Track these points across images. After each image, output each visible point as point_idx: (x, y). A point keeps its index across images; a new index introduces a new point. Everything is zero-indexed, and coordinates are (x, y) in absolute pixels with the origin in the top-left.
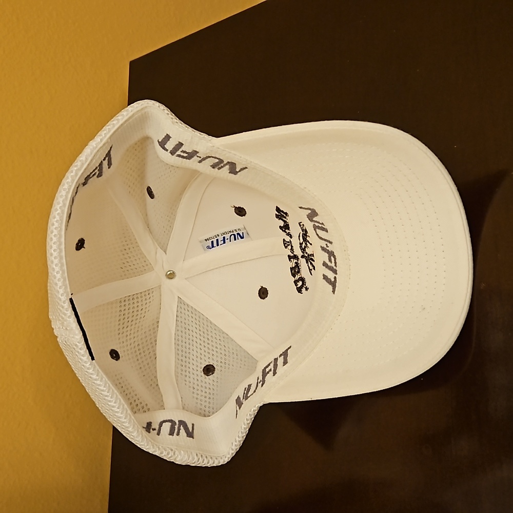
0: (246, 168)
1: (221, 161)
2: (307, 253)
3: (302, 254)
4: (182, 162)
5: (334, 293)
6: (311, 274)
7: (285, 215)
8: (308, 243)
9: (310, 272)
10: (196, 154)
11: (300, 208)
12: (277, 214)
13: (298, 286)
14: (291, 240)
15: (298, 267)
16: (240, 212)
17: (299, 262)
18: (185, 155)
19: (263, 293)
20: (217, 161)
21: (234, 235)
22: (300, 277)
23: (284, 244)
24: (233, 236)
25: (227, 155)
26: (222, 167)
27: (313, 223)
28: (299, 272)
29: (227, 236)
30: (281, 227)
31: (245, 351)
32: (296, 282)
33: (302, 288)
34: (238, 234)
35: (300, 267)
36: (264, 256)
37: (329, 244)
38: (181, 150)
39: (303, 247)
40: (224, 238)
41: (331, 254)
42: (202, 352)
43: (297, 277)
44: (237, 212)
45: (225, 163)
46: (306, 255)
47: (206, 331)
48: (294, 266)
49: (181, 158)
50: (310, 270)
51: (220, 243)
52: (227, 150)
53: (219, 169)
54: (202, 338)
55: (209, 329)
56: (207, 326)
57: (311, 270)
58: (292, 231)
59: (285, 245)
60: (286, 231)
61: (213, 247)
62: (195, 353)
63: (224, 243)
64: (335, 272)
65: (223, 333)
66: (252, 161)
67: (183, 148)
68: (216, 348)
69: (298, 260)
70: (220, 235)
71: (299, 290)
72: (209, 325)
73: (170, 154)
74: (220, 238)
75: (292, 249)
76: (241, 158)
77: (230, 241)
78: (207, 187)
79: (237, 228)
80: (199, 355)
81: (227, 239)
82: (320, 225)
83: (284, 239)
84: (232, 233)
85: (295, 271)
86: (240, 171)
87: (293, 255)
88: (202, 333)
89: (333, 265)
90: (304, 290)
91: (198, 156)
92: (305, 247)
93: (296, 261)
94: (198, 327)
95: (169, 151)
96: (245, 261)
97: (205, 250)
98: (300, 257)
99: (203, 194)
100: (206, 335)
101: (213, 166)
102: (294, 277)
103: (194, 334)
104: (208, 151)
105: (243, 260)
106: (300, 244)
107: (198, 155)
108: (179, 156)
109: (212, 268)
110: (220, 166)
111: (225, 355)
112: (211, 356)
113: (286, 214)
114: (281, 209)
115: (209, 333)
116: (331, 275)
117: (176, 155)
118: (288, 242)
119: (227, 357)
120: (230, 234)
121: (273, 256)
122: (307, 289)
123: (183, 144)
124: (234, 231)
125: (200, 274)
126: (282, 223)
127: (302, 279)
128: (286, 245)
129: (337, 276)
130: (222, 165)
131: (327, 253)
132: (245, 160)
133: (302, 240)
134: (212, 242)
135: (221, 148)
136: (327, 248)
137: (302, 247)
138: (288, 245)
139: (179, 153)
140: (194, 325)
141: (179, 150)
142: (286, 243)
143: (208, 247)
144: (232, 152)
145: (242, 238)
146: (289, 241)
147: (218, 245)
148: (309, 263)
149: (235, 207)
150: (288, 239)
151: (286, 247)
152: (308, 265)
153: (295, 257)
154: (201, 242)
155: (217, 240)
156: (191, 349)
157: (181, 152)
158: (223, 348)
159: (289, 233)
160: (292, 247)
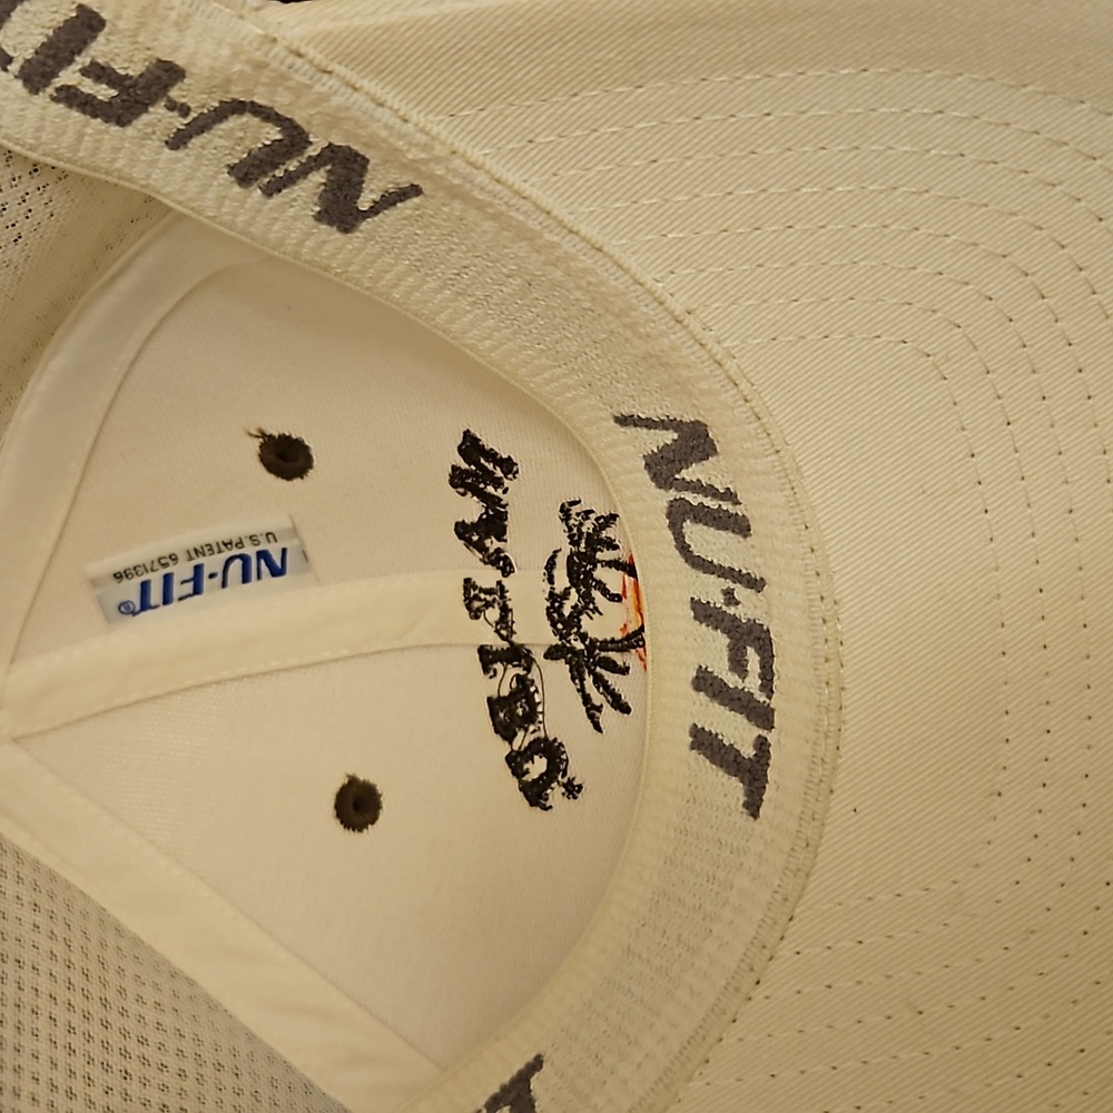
0: (415, 190)
1: (295, 138)
2: (583, 637)
3: (556, 641)
4: (80, 136)
5: (755, 815)
6: (597, 727)
7: (499, 473)
8: (596, 594)
9: (591, 717)
10: (166, 87)
11: (624, 421)
12: (464, 466)
13: (528, 778)
14: (505, 582)
15: (530, 698)
16: (286, 457)
17: (534, 675)
18: (104, 92)
19: (357, 805)
20: (273, 133)
21: (245, 559)
22: (538, 740)
23: (469, 601)
24: (237, 564)
25: (336, 101)
26: (290, 179)
27: (673, 494)
28: (531, 716)
29: (213, 563)
30: (462, 530)
31: (272, 1058)
32: (516, 762)
33: (548, 785)
34: (263, 555)
35: (537, 698)
36: (366, 649)
37: (740, 592)
38: (82, 60)
39: (567, 611)
40: (198, 569)
41: (749, 638)
42: (78, 1063)
43: (522, 740)
44: (271, 457)
45: (312, 151)
46: (579, 646)
47: (94, 968)
48: (505, 692)
49: (76, 115)
50: (592, 711)
51: (178, 590)
52: (340, 69)
53: (270, 191)
54: (77, 1000)
55: (110, 957)
56: (103, 945)
57: (599, 709)
58: (513, 546)
59: (468, 607)
60: (488, 542)
61: (145, 605)
62: (43, 1069)
63: (197, 590)
64: (762, 716)
65: (174, 974)
66: (460, 146)
67: (99, 50)
68: (143, 1041)
69: (528, 670)
70: (182, 557)
71: (535, 794)
72: (111, 938)
73: (19, 84)
74: (183, 571)
75: (504, 624)
76: (409, 127)
77: (224, 584)
78: (154, 332)
79: (259, 527)
80: (60, 1077)
81: (212, 576)
82: (711, 503)
83: (467, 581)
84: (236, 552)
85: (512, 713)
86: (375, 210)
87: (505, 645)
88: (77, 979)
89: (752, 683)
90: (556, 794)
91: (172, 106)
92: (577, 612)
93: (521, 672)
94: (59, 949)
95: (14, 67)
96: (280, 670)
97: (108, 619)
98: (538, 655)
99: (132, 364)
100: (94, 989)
101: (245, 173)
102: (509, 738)
103: (44, 983)
104: (237, 67)
105: (274, 664)
106: (552, 596)
107: (174, 93)
108: (69, 96)
109: (133, 697)
110: (279, 173)
111: (182, 1074)
112: (115, 1081)
113: (508, 466)
114: (488, 442)
115: (111, 976)
116: (738, 732)
117: (50, 90)
118: (489, 592)
119: (189, 1084)
120: (227, 554)
121: (403, 649)
122: (572, 790)
123: (102, 23)
124: (247, 542)
125: (80, 720)
126: (472, 510)
127: (552, 750)
128: (476, 604)
129: (771, 737)
130: (292, 166)
131: (727, 631)
132: (423, 138)
133: (562, 581)
134: (145, 586)
135: (311, 52)
136: (731, 610)
137: (559, 610)
138: (488, 605)
139: (69, 76)
140: (45, 944)
141: (71, 61)
142: (476, 597)
143: (126, 609)
144: (367, 85)
145: (277, 572)
146: (494, 585)
147: (167, 600)
148: (589, 681)
149: (263, 435)
150: (488, 577)
151: (475, 614)
152: (582, 690)
153: (517, 655)
154: (94, 583)
155: (168, 579)
156: (26, 1053)
157: (85, 72)
158: (172, 1043)
159: (498, 550)
160: (505, 610)
